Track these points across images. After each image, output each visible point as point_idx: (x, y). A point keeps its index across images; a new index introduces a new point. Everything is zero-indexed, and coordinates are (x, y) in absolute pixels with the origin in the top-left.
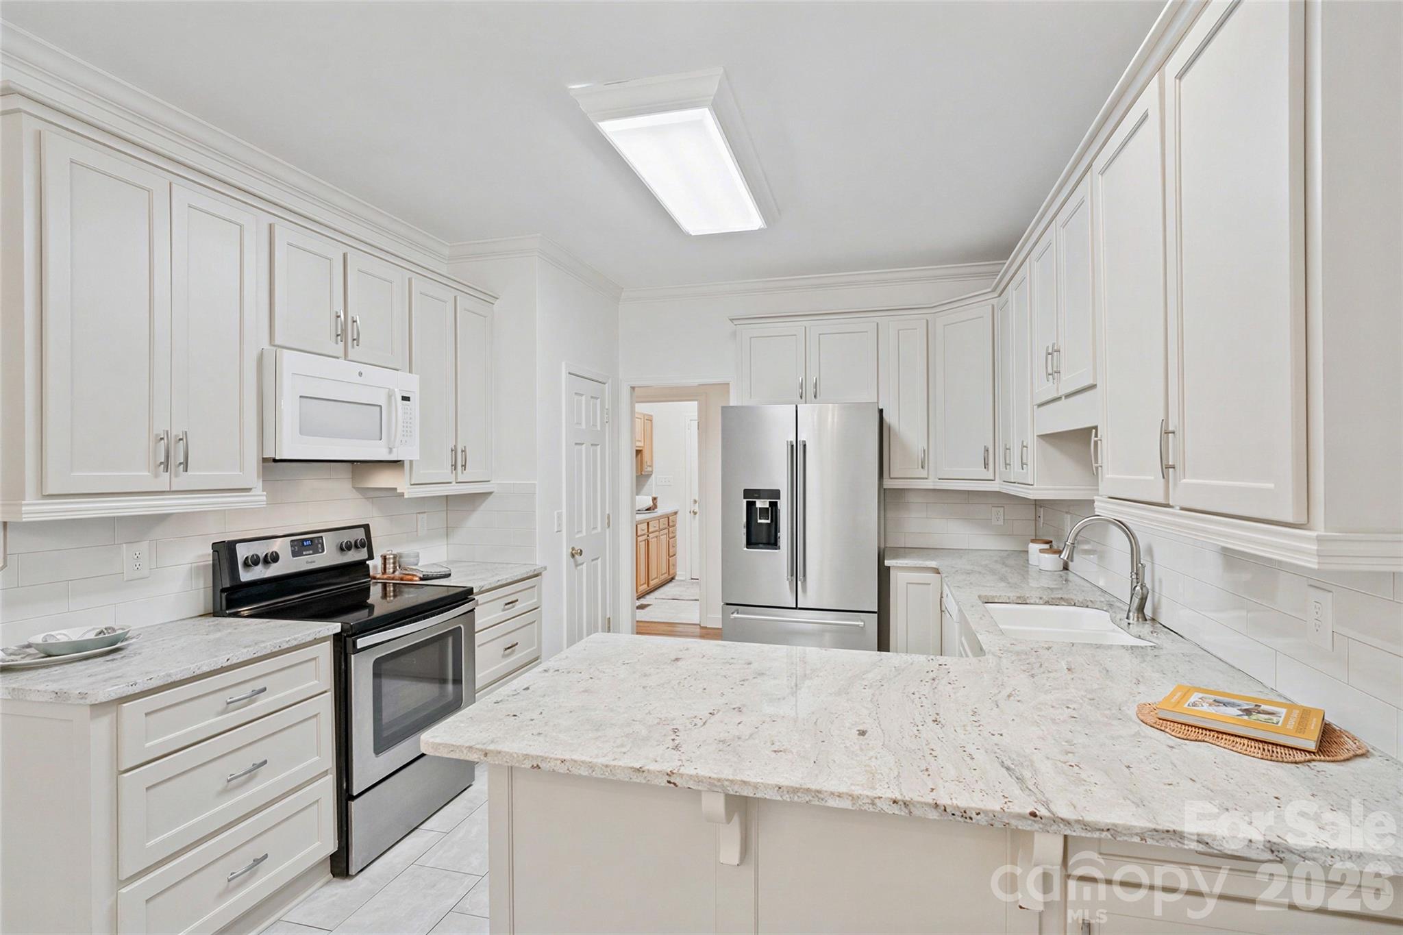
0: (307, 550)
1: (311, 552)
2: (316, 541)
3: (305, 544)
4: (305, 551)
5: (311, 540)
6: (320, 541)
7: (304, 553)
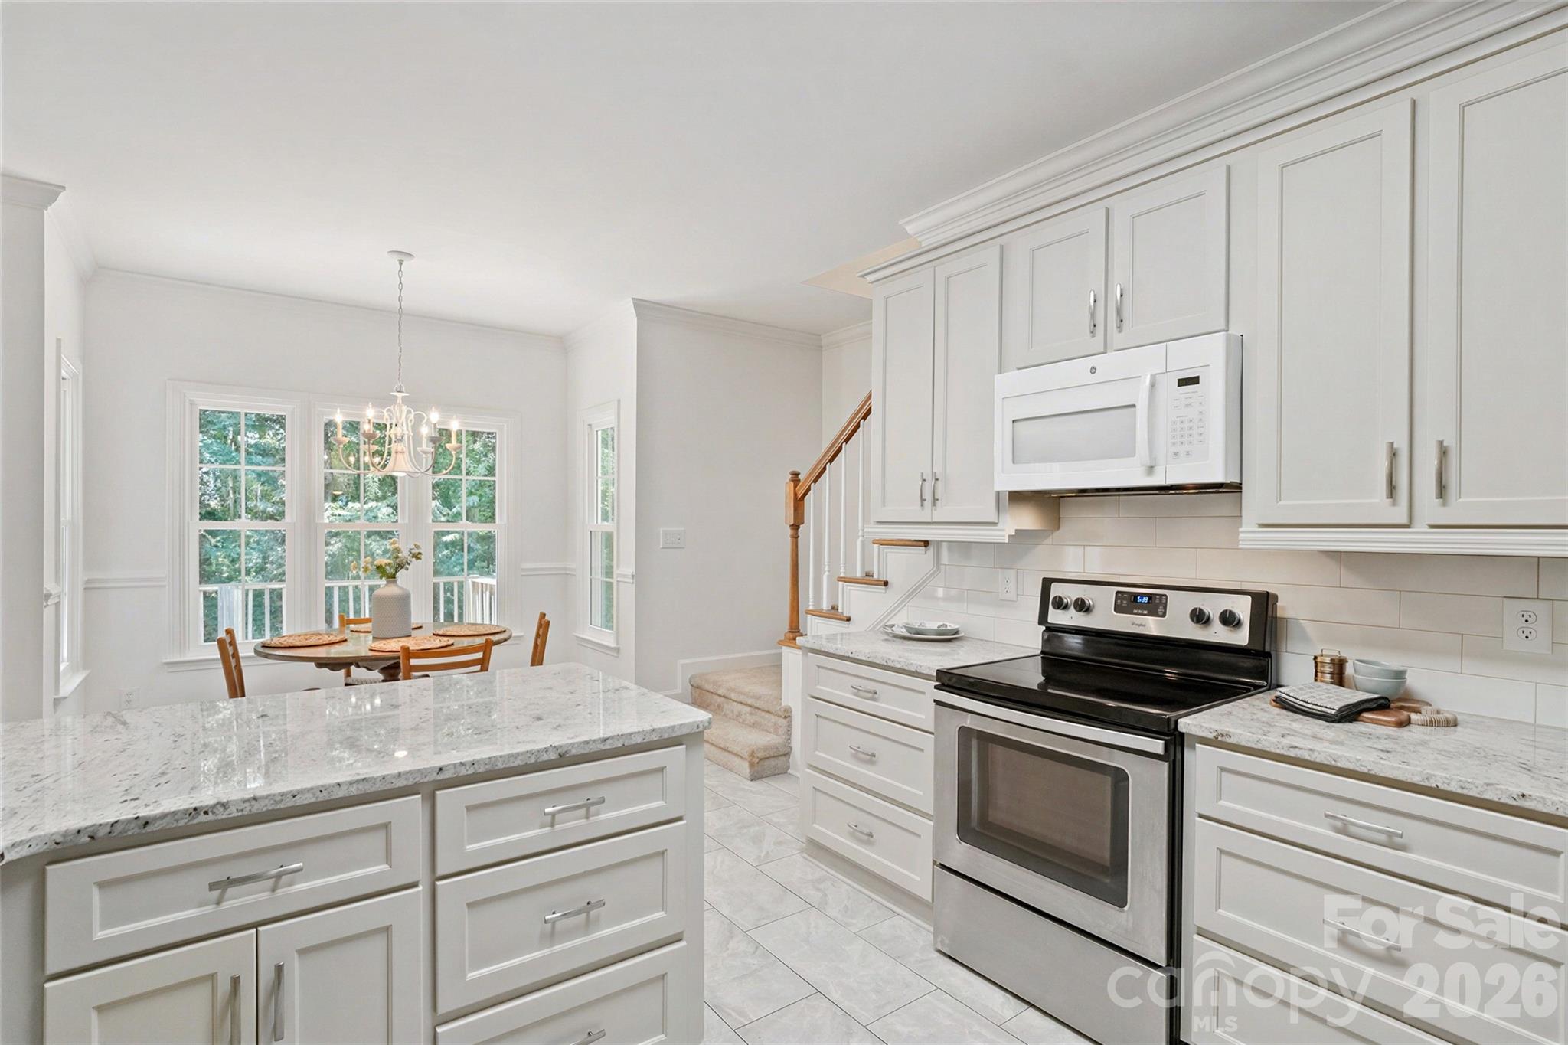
0: (1139, 609)
1: (1146, 612)
2: (1157, 601)
3: (1139, 600)
4: (1136, 609)
5: (1150, 597)
6: (1164, 601)
7: (1135, 611)
